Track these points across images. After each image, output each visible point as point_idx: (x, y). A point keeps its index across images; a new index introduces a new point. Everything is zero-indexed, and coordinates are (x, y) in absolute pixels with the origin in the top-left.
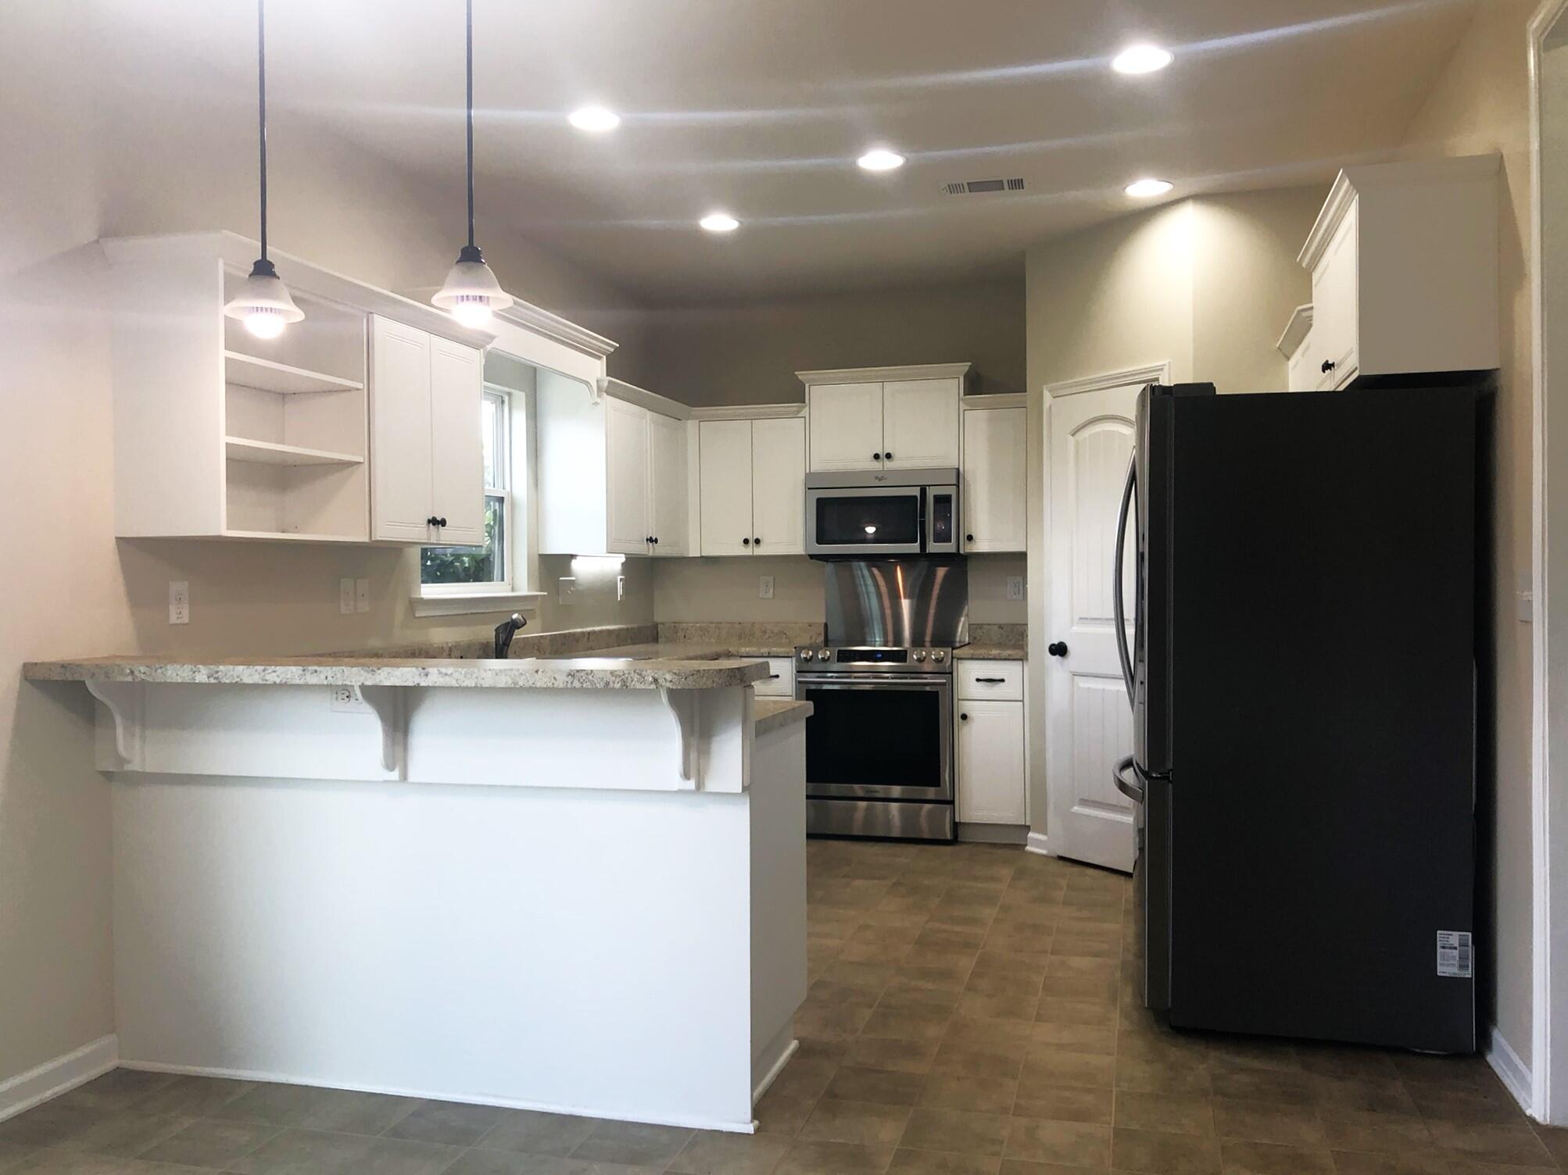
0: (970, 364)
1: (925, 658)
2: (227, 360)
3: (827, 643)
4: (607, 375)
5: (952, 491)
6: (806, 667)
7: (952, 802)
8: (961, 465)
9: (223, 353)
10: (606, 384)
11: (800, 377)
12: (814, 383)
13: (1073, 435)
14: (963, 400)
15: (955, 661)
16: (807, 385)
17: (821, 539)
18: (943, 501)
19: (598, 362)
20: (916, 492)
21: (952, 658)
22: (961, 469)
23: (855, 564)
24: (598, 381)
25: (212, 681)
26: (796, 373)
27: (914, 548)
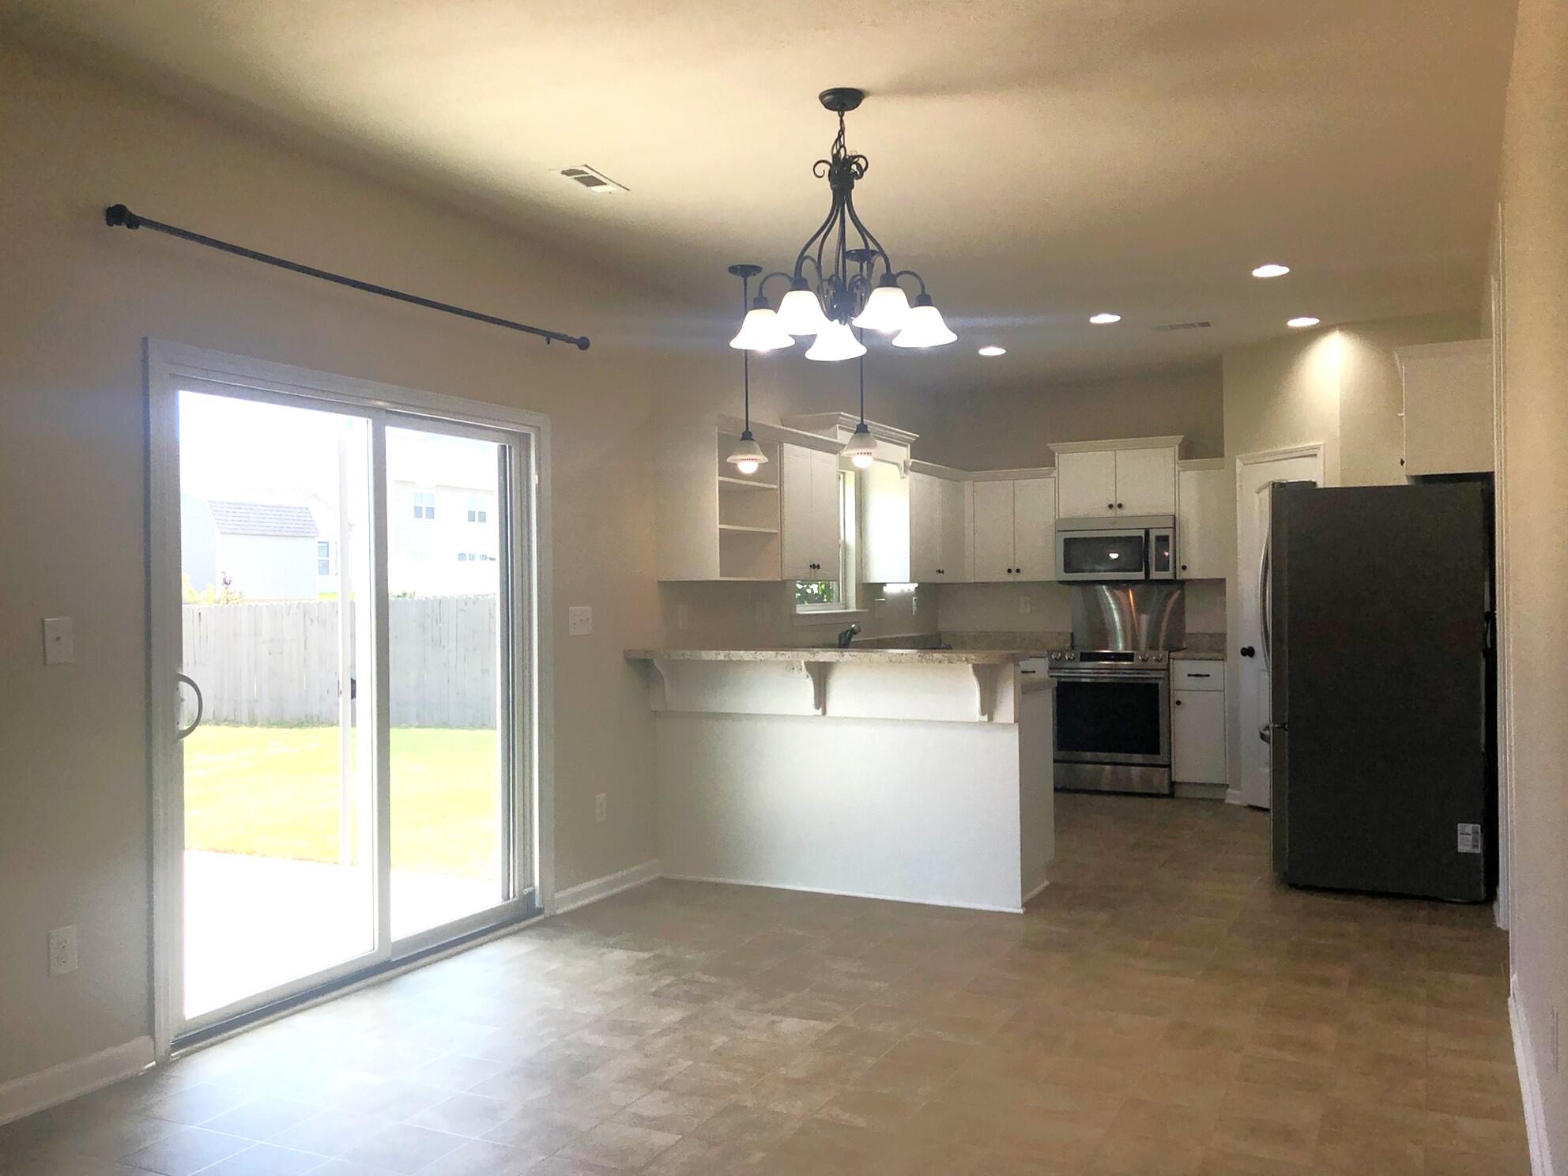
0: (1182, 436)
1: (1148, 659)
2: (720, 482)
3: (1073, 647)
4: (911, 458)
5: (1169, 532)
6: (1058, 665)
7: (1169, 766)
8: (1177, 512)
9: (718, 478)
10: (910, 464)
11: (1051, 448)
12: (1062, 452)
13: (1258, 493)
14: (1178, 463)
15: (1171, 661)
16: (1056, 454)
17: (1068, 568)
18: (1163, 540)
19: (905, 449)
20: (1142, 533)
21: (1169, 658)
22: (1177, 516)
23: (1098, 587)
24: (904, 462)
25: (727, 659)
26: (1048, 445)
27: (1141, 575)
